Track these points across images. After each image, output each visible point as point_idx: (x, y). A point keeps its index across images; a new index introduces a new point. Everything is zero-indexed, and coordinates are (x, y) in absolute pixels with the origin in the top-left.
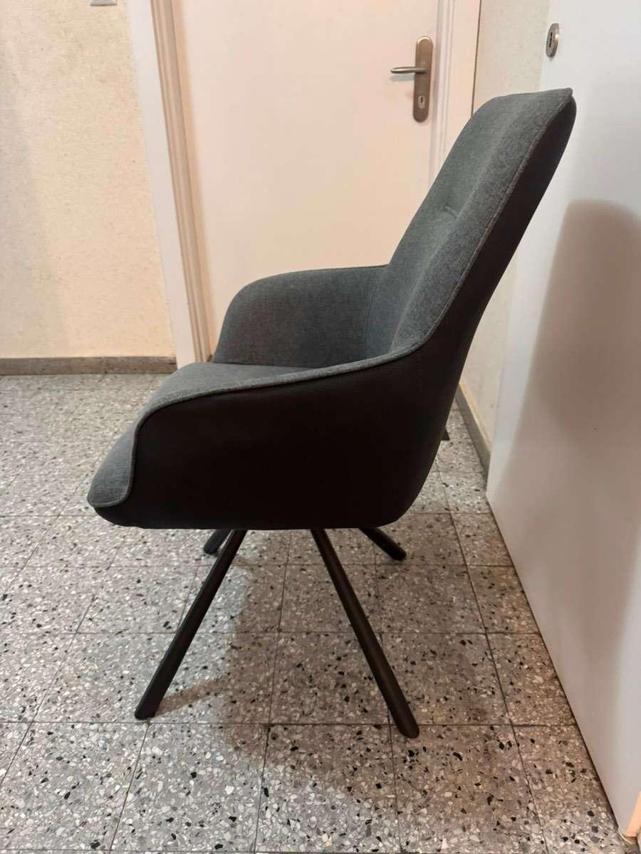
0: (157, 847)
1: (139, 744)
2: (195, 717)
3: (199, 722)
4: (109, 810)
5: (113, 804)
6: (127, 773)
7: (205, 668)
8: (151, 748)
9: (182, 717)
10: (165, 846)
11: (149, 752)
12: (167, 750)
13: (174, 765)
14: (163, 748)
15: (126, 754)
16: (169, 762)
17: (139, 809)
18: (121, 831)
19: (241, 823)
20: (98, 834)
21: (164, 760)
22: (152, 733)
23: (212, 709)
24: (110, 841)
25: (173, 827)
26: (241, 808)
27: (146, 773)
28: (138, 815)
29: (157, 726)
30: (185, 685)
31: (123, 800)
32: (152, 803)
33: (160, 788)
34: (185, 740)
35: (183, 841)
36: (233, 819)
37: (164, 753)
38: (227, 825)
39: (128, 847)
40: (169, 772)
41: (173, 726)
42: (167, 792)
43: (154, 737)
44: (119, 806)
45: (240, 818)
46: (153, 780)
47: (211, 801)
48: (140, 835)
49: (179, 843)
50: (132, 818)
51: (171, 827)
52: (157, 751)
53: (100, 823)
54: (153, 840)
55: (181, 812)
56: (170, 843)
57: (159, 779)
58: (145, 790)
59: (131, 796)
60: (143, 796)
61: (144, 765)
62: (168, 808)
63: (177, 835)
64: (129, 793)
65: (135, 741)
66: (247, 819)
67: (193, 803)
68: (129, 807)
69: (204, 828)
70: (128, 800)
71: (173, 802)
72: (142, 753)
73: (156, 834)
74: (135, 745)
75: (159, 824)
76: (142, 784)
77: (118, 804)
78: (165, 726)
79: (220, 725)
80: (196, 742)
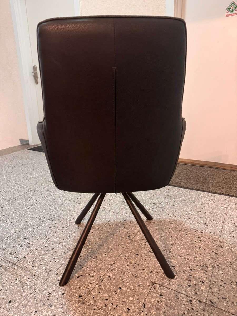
0: (99, 306)
1: (106, 271)
2: (128, 269)
3: (129, 271)
4: (89, 287)
5: (91, 286)
6: (99, 278)
7: (138, 255)
8: (109, 274)
9: (123, 268)
10: (102, 307)
11: (108, 274)
12: (114, 276)
13: (115, 282)
14: (113, 275)
15: (101, 272)
16: (114, 280)
17: (98, 291)
18: (90, 296)
19: (131, 312)
20: (83, 293)
21: (112, 279)
22: (111, 269)
23: (135, 269)
24: (85, 297)
25: (107, 302)
26: (133, 307)
27: (105, 281)
28: (97, 293)
29: (114, 267)
30: (128, 258)
31: (94, 286)
32: (103, 291)
33: (107, 287)
34: (122, 276)
35: (108, 309)
36: (129, 310)
37: (113, 277)
38: (126, 311)
39: (90, 302)
40: (113, 284)
41: (119, 269)
42: (109, 290)
43: (112, 270)
44: (92, 288)
45: (131, 310)
46: (106, 284)
47: (123, 300)
48: (95, 300)
49: (107, 309)
50: (95, 293)
51: (106, 302)
52: (111, 275)
53: (85, 290)
54: (99, 303)
55: (111, 299)
56: (104, 307)
57: (108, 285)
58: (102, 286)
59: (97, 286)
60: (101, 288)
61: (105, 278)
62: (108, 295)
63: (107, 306)
64: (97, 285)
65: (105, 269)
66: (134, 312)
67: (117, 297)
68: (95, 289)
69: (117, 308)
70: (96, 287)
71: (110, 294)
72: (106, 274)
73: (100, 302)
74: (105, 270)
75: (103, 299)
76: (102, 284)
77: (92, 287)
78: (116, 268)
79: (135, 276)
80: (125, 278)
